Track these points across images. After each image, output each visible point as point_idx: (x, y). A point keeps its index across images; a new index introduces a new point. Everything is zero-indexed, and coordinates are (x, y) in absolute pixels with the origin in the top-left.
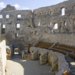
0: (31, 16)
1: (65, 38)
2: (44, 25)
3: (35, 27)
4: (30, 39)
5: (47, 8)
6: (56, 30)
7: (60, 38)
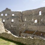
0: (21, 15)
1: (42, 28)
2: (28, 20)
3: (23, 21)
4: (20, 28)
5: (30, 11)
6: (36, 23)
7: (39, 28)
